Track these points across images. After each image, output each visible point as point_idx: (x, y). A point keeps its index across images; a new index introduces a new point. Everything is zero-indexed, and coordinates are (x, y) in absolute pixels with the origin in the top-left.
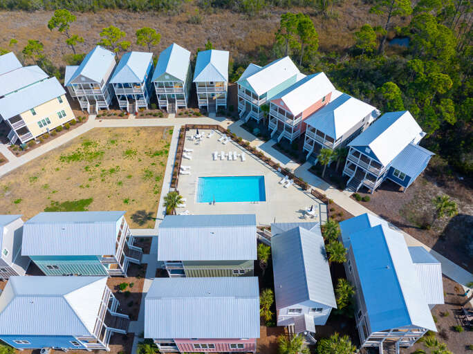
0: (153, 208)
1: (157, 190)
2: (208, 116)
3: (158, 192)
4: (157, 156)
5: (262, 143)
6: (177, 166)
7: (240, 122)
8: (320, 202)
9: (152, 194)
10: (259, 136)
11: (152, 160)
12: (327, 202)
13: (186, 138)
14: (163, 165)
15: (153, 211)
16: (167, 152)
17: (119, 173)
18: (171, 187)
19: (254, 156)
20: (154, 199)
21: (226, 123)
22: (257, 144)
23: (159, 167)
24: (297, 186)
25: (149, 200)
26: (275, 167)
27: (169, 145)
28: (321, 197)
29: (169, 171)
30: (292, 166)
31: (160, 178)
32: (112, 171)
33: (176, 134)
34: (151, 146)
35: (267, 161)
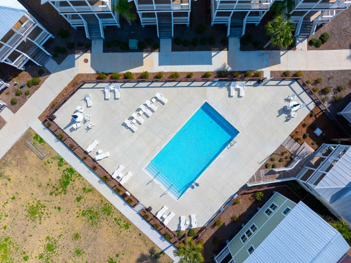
0: (146, 245)
1: (122, 223)
2: (49, 73)
3: (128, 225)
4: (69, 186)
5: (155, 55)
6: (106, 178)
7: (98, 45)
8: (288, 82)
9: (124, 231)
10: (141, 48)
11: (71, 196)
12: (295, 77)
13: (67, 131)
14: (89, 191)
15: (150, 246)
16: (71, 170)
17: (60, 242)
18: (133, 207)
19: (168, 84)
20: (135, 235)
21: (83, 64)
22: (151, 62)
23: (89, 196)
24: (249, 83)
25: (131, 241)
26: (205, 77)
27: (61, 160)
28: (285, 75)
29: (105, 191)
30: (220, 60)
31: (108, 209)
32: (50, 248)
33: (48, 137)
34: (44, 180)
35: (189, 77)
